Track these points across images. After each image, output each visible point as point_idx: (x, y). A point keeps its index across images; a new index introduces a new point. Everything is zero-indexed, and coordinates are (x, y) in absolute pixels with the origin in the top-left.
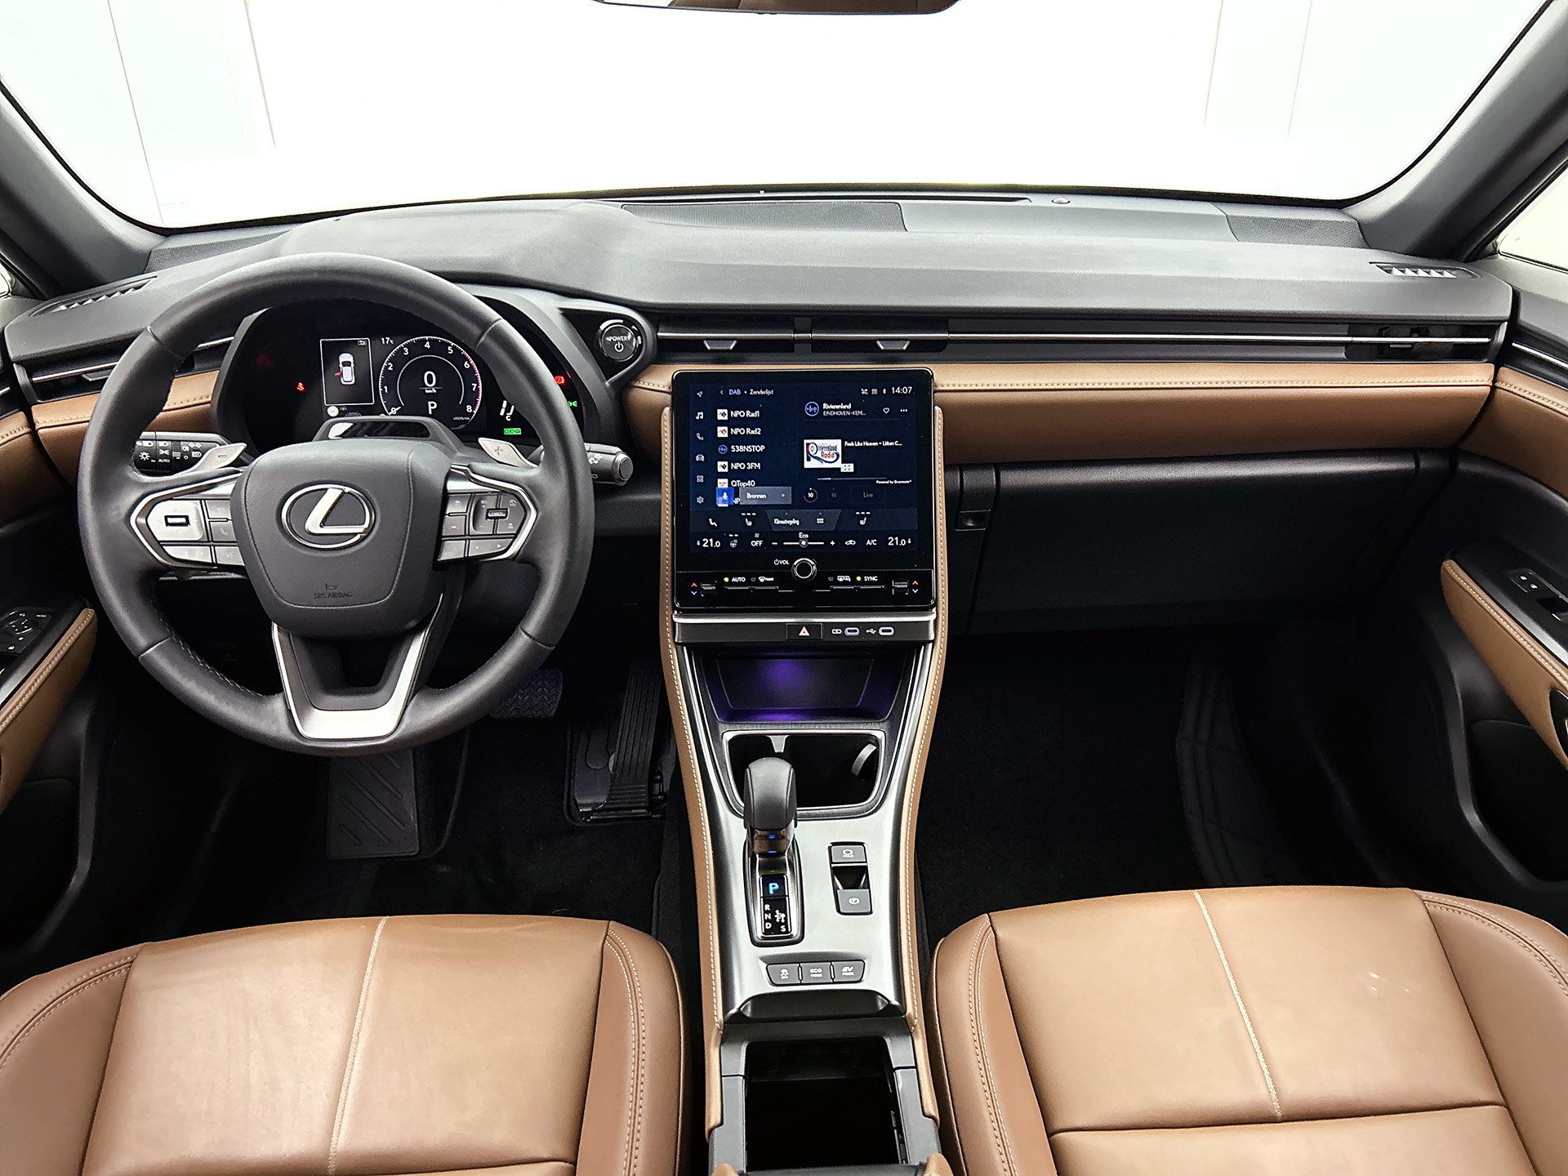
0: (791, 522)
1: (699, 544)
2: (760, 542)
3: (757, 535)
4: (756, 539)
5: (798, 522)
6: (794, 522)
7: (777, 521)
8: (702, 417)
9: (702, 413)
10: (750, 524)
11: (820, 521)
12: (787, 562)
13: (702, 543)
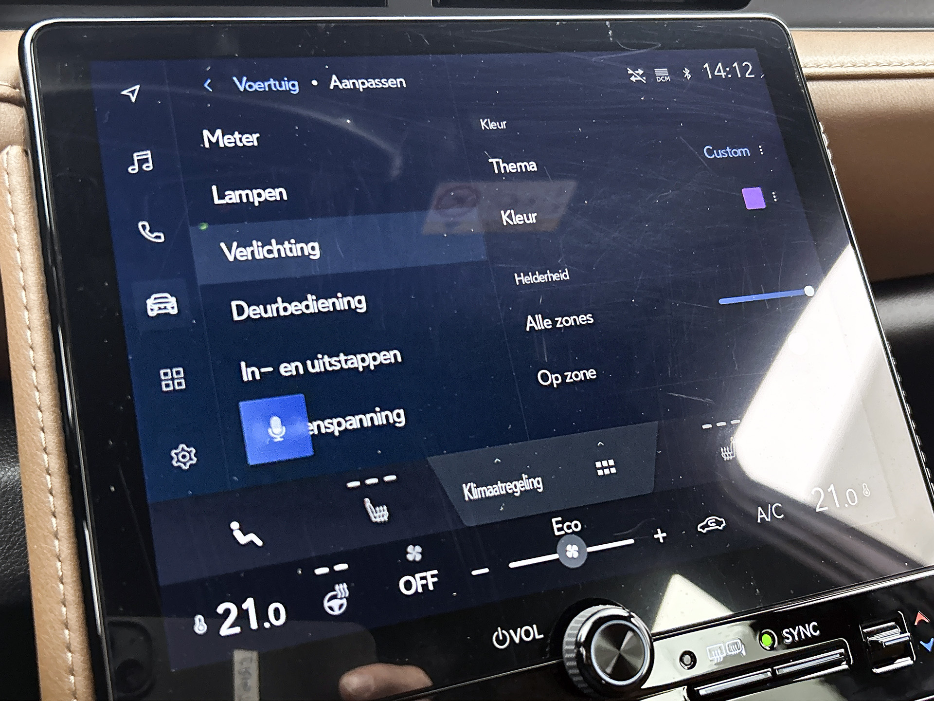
0: (519, 487)
1: (200, 626)
2: (430, 578)
3: (414, 553)
4: (414, 568)
5: (537, 483)
6: (525, 484)
7: (472, 492)
8: (149, 167)
9: (148, 154)
10: (380, 515)
11: (606, 467)
12: (535, 633)
13: (215, 621)
